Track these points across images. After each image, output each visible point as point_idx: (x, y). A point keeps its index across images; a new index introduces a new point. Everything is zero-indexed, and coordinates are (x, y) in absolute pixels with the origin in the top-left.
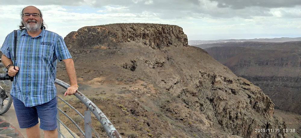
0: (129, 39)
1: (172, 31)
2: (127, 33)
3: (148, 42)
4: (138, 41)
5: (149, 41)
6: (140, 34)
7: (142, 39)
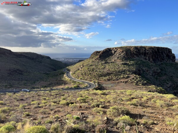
1: (164, 51)
3: (147, 58)
4: (141, 57)
5: (149, 58)
6: (143, 53)
7: (143, 56)
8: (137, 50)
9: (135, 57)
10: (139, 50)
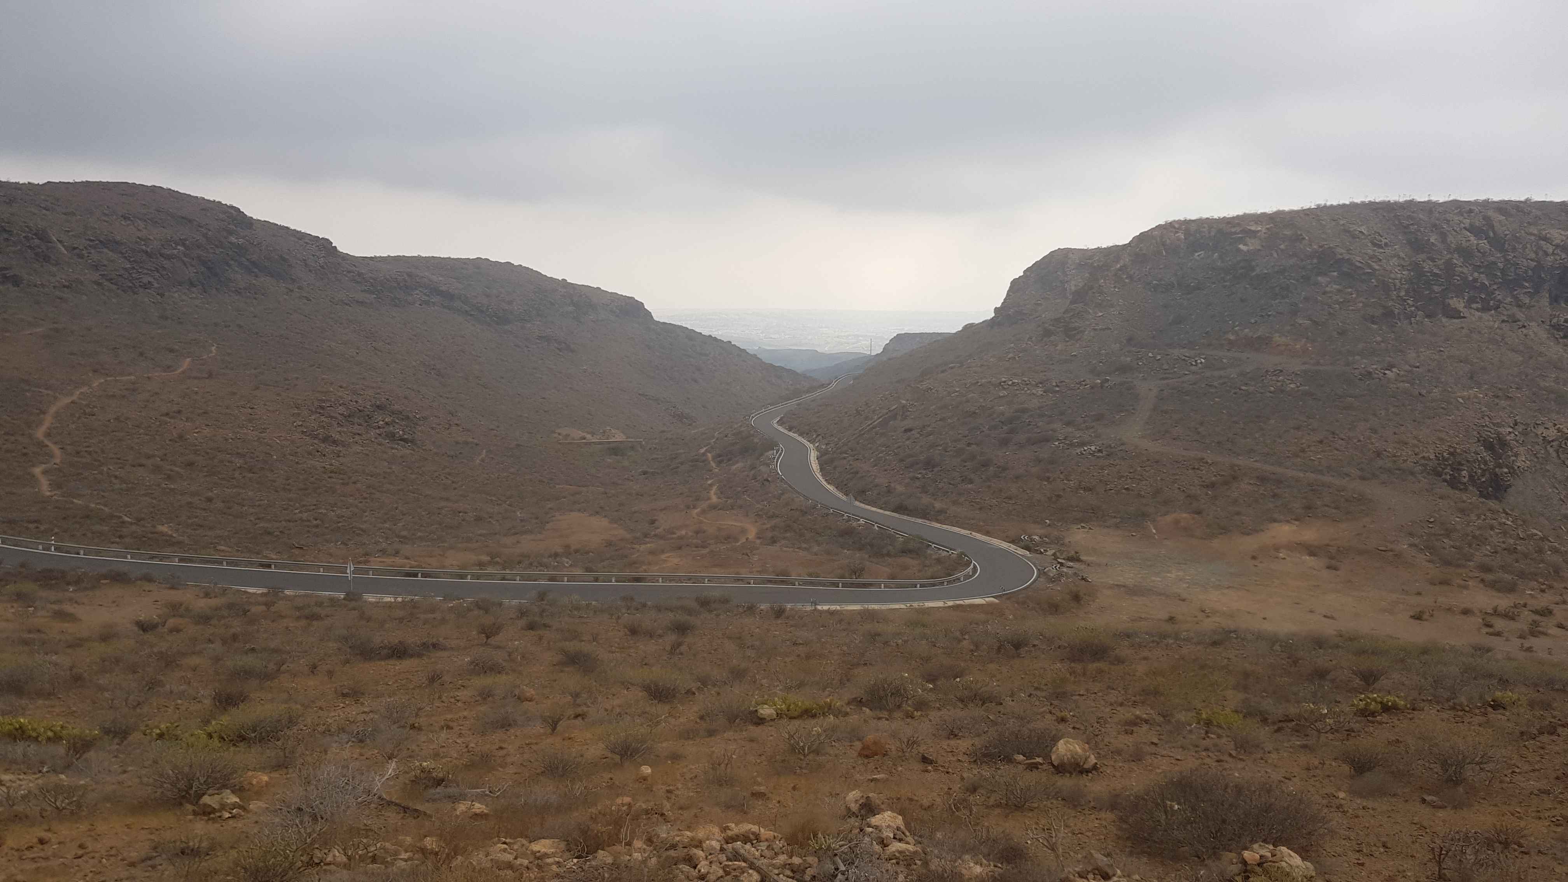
0: (1458, 303)
2: (1449, 265)
4: (1520, 315)
7: (1545, 301)
8: (1484, 244)
9: (1455, 314)
10: (1498, 243)
